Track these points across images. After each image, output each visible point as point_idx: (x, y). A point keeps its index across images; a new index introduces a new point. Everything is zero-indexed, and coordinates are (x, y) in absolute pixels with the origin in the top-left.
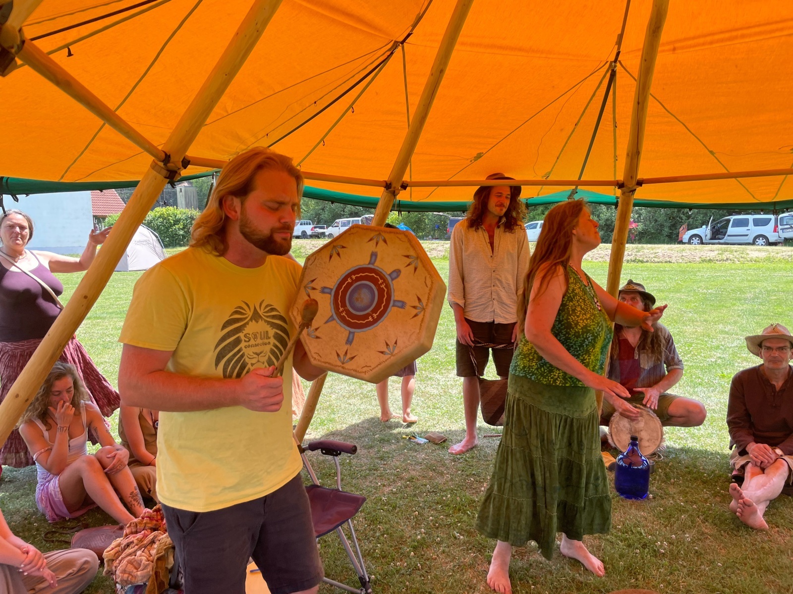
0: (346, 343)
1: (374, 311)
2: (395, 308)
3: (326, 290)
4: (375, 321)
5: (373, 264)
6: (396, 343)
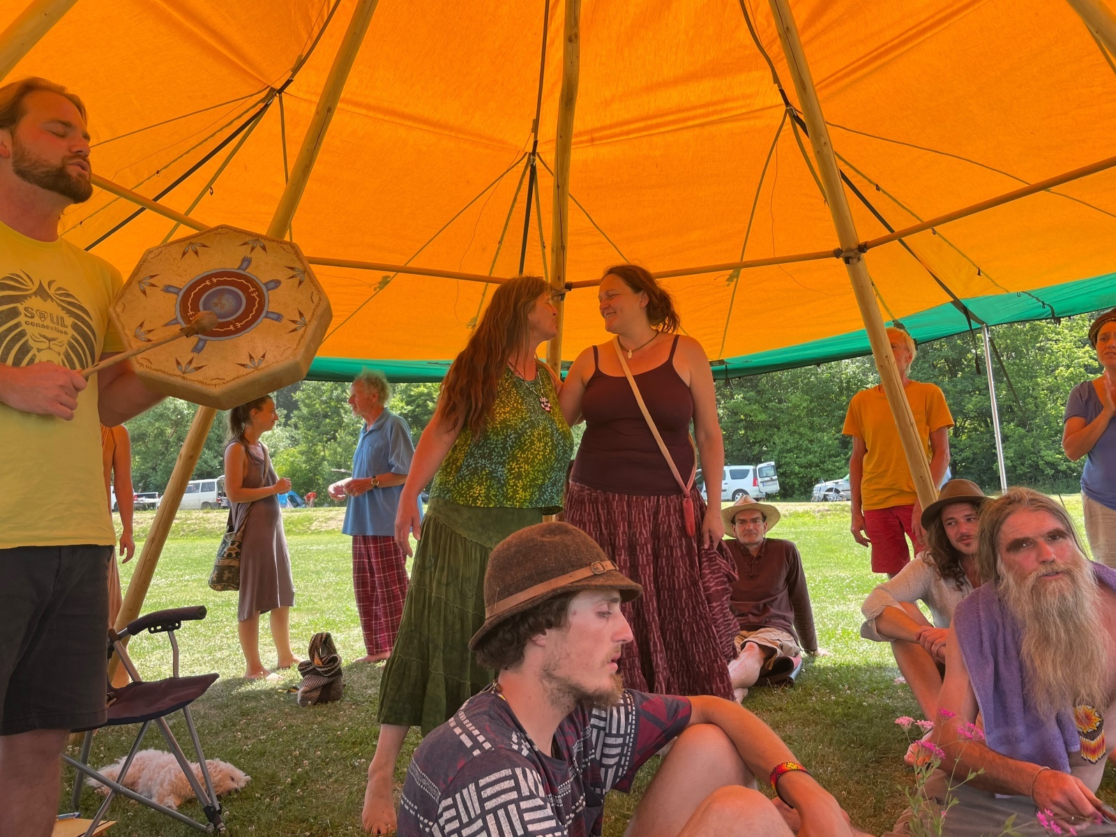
0: (193, 351)
1: (239, 319)
2: (268, 321)
3: (171, 289)
4: (237, 331)
5: (244, 270)
6: (263, 356)
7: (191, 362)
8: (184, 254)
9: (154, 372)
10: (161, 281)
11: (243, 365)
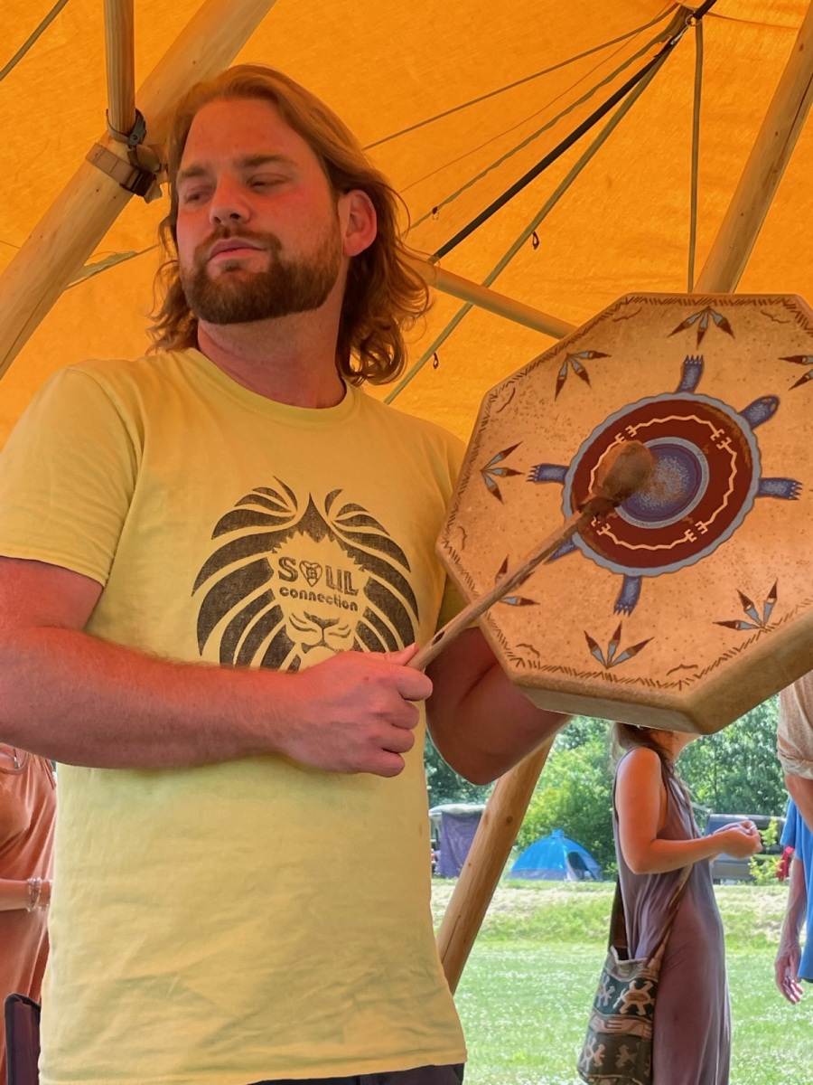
0: (617, 609)
1: (701, 513)
2: (766, 502)
3: (548, 473)
4: (704, 542)
5: (691, 390)
6: (773, 594)
7: (617, 636)
8: (560, 384)
9: (547, 674)
10: (524, 461)
11: (731, 625)
